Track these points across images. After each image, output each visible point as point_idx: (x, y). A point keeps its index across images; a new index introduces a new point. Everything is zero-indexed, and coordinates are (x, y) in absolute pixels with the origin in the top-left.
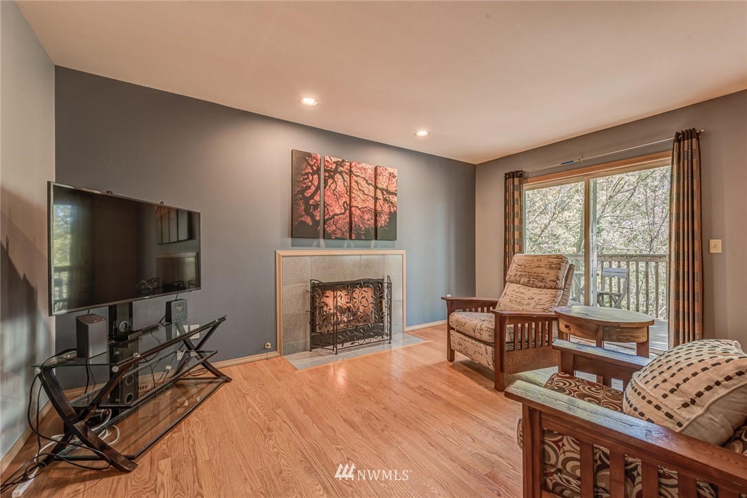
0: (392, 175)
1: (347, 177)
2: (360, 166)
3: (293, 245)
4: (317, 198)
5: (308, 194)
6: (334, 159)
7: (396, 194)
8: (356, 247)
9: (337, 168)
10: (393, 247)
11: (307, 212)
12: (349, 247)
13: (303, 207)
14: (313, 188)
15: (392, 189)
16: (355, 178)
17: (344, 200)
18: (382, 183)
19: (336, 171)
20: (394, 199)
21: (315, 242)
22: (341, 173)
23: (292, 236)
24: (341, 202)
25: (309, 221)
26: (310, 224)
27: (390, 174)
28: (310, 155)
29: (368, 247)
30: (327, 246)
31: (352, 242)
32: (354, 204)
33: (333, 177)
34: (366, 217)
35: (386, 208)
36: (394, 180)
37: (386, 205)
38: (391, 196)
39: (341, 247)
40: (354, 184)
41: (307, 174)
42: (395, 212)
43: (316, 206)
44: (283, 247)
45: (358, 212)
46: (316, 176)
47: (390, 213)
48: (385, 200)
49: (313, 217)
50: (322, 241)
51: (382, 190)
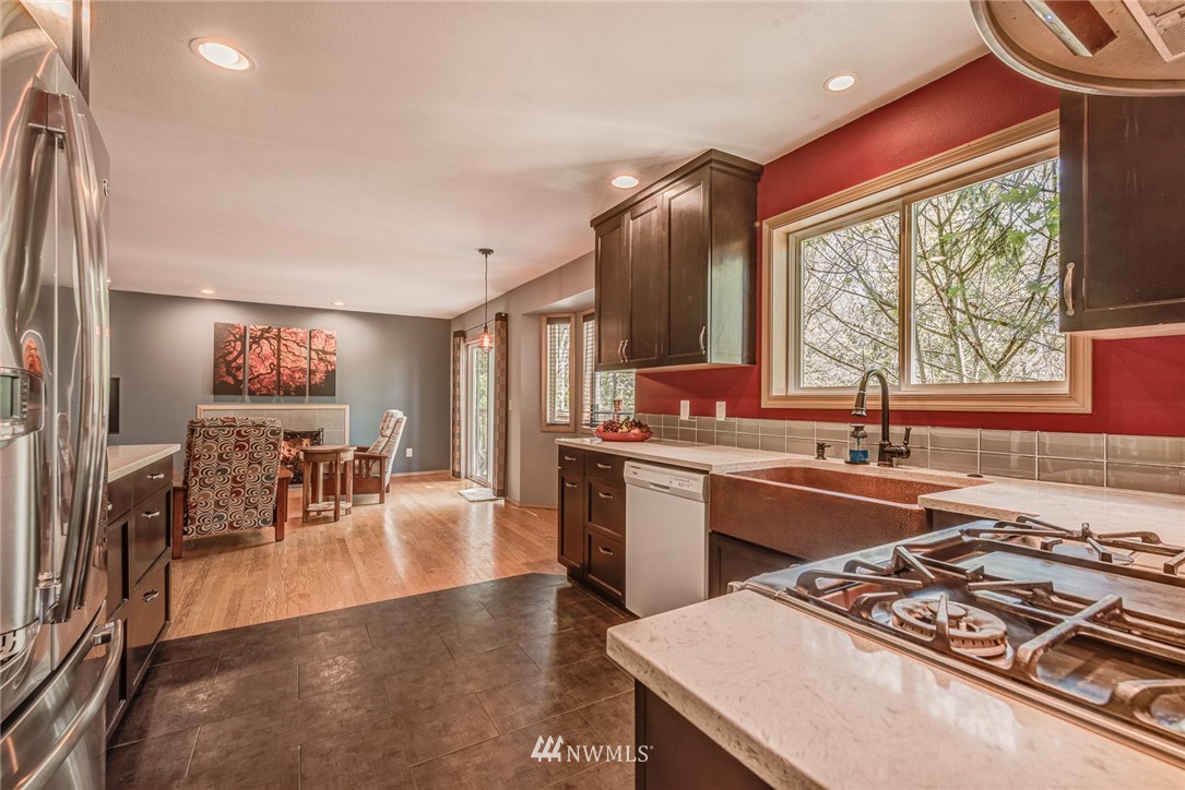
0: (329, 337)
1: (274, 342)
2: (290, 331)
3: (216, 401)
4: (240, 361)
5: (230, 358)
6: (261, 327)
7: (335, 354)
8: (287, 402)
9: (262, 334)
10: (334, 402)
11: (229, 373)
12: (278, 402)
13: (225, 369)
14: (235, 353)
15: (329, 349)
16: (284, 342)
17: (270, 361)
18: (318, 344)
19: (261, 337)
20: (333, 359)
21: (240, 397)
22: (267, 338)
23: (215, 393)
24: (267, 364)
25: (231, 380)
26: (232, 383)
27: (327, 336)
28: (232, 326)
29: (302, 402)
30: (253, 402)
31: (282, 399)
32: (283, 364)
33: (258, 343)
34: (297, 376)
35: (322, 367)
36: (332, 341)
37: (323, 364)
38: (328, 357)
39: (270, 402)
40: (282, 348)
41: (229, 341)
42: (334, 371)
43: (238, 368)
44: (205, 402)
45: (287, 372)
46: (239, 343)
47: (327, 372)
48: (321, 359)
49: (235, 377)
50: (247, 397)
51: (317, 351)
